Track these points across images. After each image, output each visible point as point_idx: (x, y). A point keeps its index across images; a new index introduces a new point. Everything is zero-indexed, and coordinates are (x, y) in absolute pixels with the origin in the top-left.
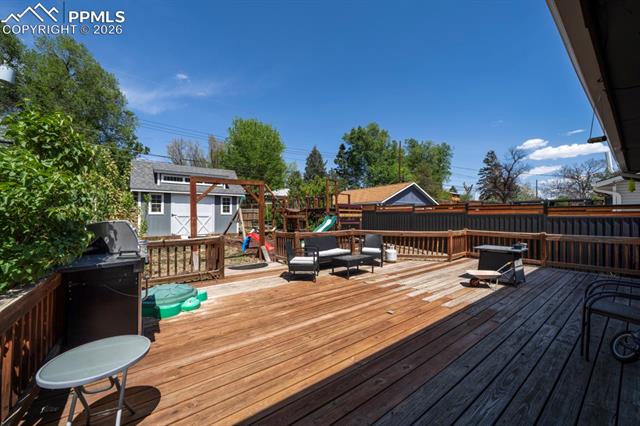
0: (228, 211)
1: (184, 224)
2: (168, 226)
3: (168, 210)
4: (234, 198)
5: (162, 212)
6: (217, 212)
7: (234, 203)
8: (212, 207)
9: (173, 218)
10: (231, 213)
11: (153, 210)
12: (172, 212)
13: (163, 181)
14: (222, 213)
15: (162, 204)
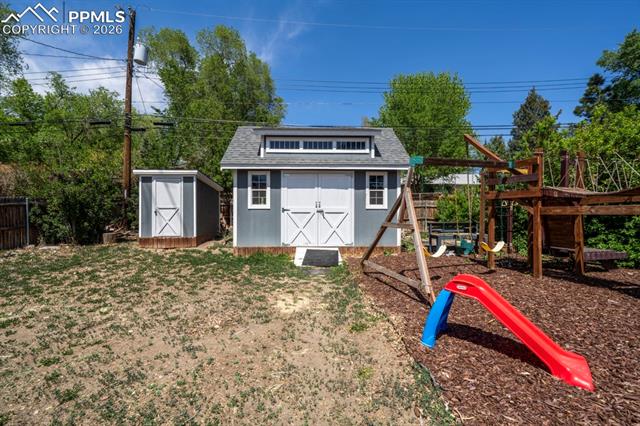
0: (380, 202)
1: (301, 225)
2: (276, 230)
3: (276, 200)
4: (393, 174)
5: (268, 206)
6: (359, 203)
7: (392, 186)
8: (350, 193)
9: (284, 216)
10: (385, 205)
11: (255, 201)
12: (284, 205)
13: (268, 150)
14: (369, 206)
15: (268, 190)
